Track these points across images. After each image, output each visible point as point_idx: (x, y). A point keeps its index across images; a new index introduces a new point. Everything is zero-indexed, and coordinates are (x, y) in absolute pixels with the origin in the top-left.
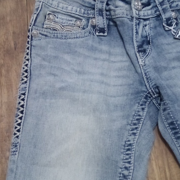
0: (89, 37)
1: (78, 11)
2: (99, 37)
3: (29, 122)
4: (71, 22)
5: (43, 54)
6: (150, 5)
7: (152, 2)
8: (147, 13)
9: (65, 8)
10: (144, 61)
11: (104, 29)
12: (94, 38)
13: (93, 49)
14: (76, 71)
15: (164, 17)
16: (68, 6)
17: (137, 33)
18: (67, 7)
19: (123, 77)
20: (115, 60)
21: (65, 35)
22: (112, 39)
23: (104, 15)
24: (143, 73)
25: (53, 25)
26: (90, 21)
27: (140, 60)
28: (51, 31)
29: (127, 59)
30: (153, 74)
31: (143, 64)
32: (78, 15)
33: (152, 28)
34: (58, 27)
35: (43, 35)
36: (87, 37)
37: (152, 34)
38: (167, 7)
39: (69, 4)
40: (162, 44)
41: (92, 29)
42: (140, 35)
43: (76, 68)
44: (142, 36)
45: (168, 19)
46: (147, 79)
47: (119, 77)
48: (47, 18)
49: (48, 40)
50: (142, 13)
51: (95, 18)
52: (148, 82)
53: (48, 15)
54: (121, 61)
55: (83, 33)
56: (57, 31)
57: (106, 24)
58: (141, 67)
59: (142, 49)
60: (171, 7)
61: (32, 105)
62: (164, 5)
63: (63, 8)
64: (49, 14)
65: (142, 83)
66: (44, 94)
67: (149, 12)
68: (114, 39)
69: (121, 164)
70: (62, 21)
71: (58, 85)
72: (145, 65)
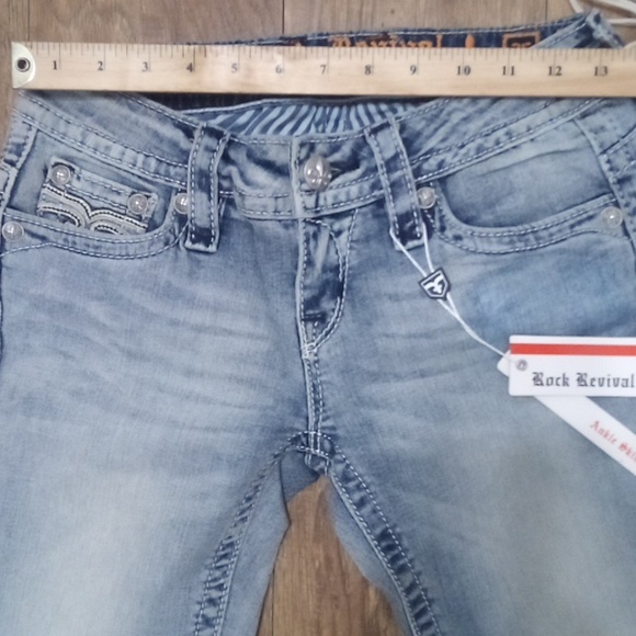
0: (161, 257)
1: (139, 164)
2: (192, 254)
4: (118, 199)
5: (32, 291)
6: (358, 167)
7: (364, 158)
8: (348, 194)
9: (102, 150)
10: (315, 350)
11: (209, 230)
12: (176, 258)
13: (170, 294)
14: (122, 350)
15: (393, 209)
16: (110, 143)
18: (108, 148)
19: (251, 383)
20: (233, 328)
21: (96, 243)
22: (231, 263)
23: (214, 188)
24: (309, 386)
25: (63, 203)
26: (174, 198)
27: (307, 346)
28: (58, 225)
29: (266, 333)
31: (312, 358)
32: (140, 177)
33: (357, 241)
34: (77, 209)
35: (34, 235)
36: (155, 259)
37: (355, 262)
38: (404, 176)
39: (116, 137)
40: (378, 296)
41: (176, 225)
42: (318, 264)
43: (121, 342)
45: (404, 218)
46: (316, 402)
47: (240, 381)
48: (49, 176)
49: (50, 252)
51: (185, 191)
52: (317, 410)
53: (53, 166)
54: (251, 336)
55: (147, 244)
56: (74, 223)
57: (215, 218)
58: (307, 368)
59: (317, 312)
60: (417, 173)
62: (396, 169)
63: (95, 150)
64: (57, 164)
67: (354, 190)
68: (236, 261)
70: (90, 190)
72: (316, 362)
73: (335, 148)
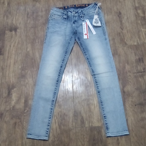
1: (60, 14)
2: (65, 20)
3: (48, 38)
4: (58, 17)
10: (74, 25)
11: (66, 18)
13: (63, 23)
15: (80, 16)
16: (58, 13)
17: (73, 19)
22: (68, 21)
25: (54, 17)
26: (63, 16)
30: (76, 28)
33: (77, 18)
34: (55, 18)
36: (62, 20)
37: (77, 20)
41: (63, 18)
42: (74, 19)
44: (75, 20)
45: (81, 16)
49: (53, 21)
50: (75, 15)
52: (75, 30)
59: (74, 23)
60: (82, 13)
61: (49, 35)
65: (73, 30)
66: (51, 33)
67: (77, 15)
69: (67, 46)
70: (56, 16)
71: (55, 31)
73: (76, 11)
